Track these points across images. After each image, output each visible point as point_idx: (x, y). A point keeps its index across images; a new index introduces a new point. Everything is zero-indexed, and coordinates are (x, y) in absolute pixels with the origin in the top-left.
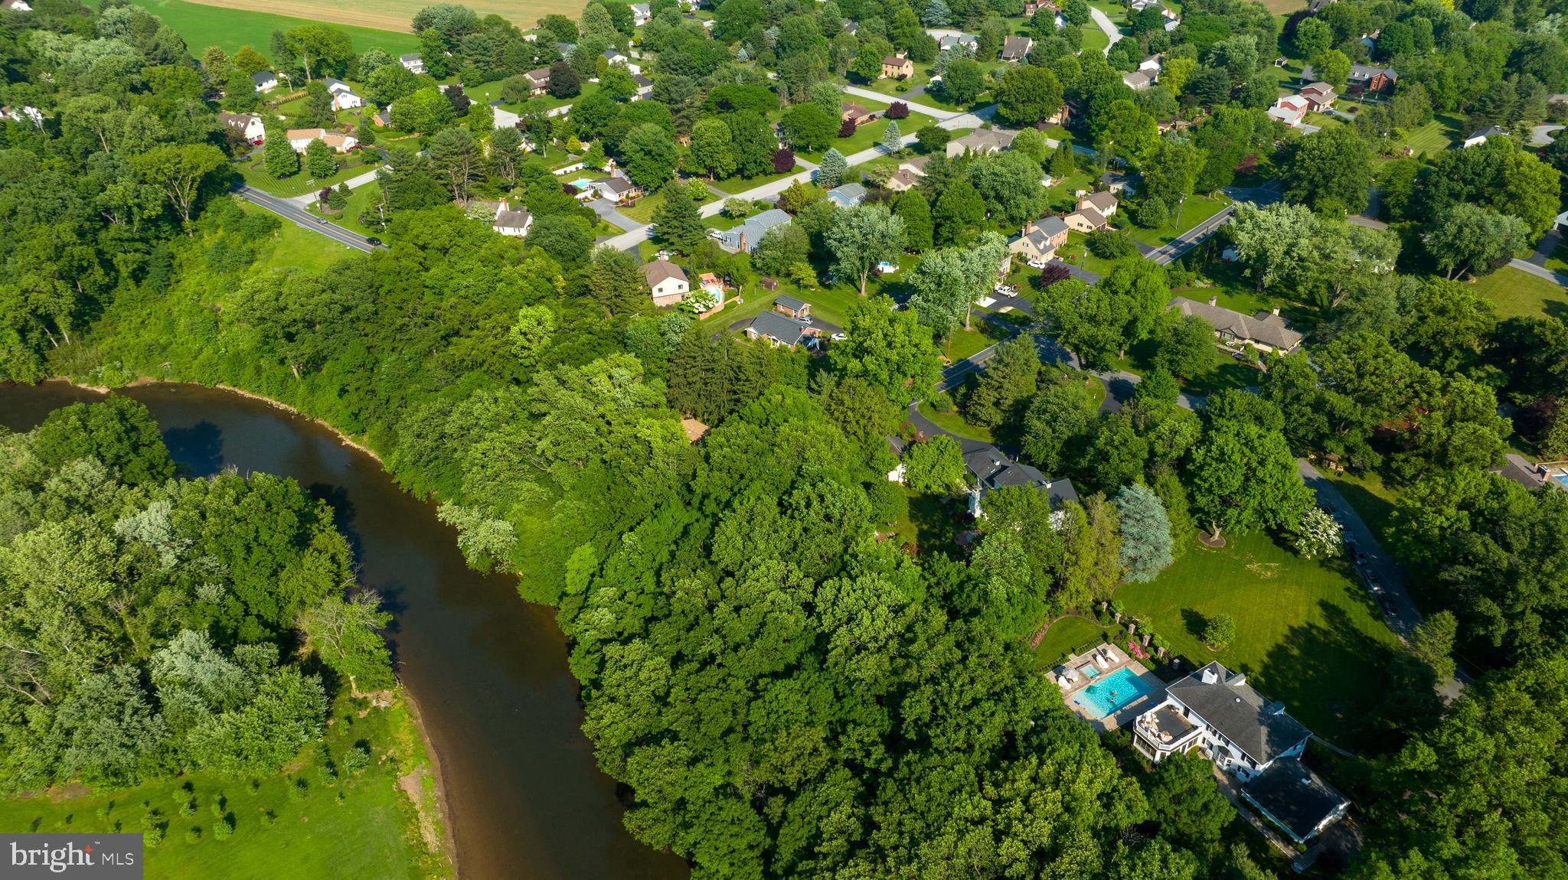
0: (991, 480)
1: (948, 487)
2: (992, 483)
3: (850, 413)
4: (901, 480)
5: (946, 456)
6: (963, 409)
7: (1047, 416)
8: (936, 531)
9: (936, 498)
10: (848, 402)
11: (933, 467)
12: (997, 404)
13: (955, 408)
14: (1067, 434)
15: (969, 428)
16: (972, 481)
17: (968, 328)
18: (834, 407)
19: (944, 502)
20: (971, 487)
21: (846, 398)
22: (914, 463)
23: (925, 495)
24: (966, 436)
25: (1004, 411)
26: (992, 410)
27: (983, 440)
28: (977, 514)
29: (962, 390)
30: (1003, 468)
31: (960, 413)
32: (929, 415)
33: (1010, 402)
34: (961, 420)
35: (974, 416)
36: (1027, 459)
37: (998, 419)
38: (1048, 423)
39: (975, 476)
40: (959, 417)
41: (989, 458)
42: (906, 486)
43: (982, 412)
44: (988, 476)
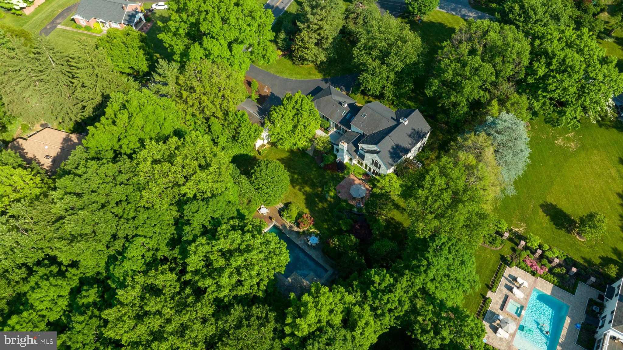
2: (348, 126)
3: (203, 98)
4: (266, 142)
6: (287, 53)
9: (303, 152)
10: (198, 88)
12: (319, 44)
13: (279, 53)
14: (400, 66)
15: (297, 69)
16: (327, 125)
18: (185, 94)
19: (312, 155)
21: (195, 84)
25: (326, 49)
26: (315, 50)
27: (313, 77)
28: (346, 160)
31: (285, 57)
33: (331, 40)
34: (287, 62)
35: (300, 57)
37: (322, 57)
39: (328, 120)
40: (285, 60)
41: (335, 103)
42: (272, 146)
43: (307, 54)
44: (340, 119)
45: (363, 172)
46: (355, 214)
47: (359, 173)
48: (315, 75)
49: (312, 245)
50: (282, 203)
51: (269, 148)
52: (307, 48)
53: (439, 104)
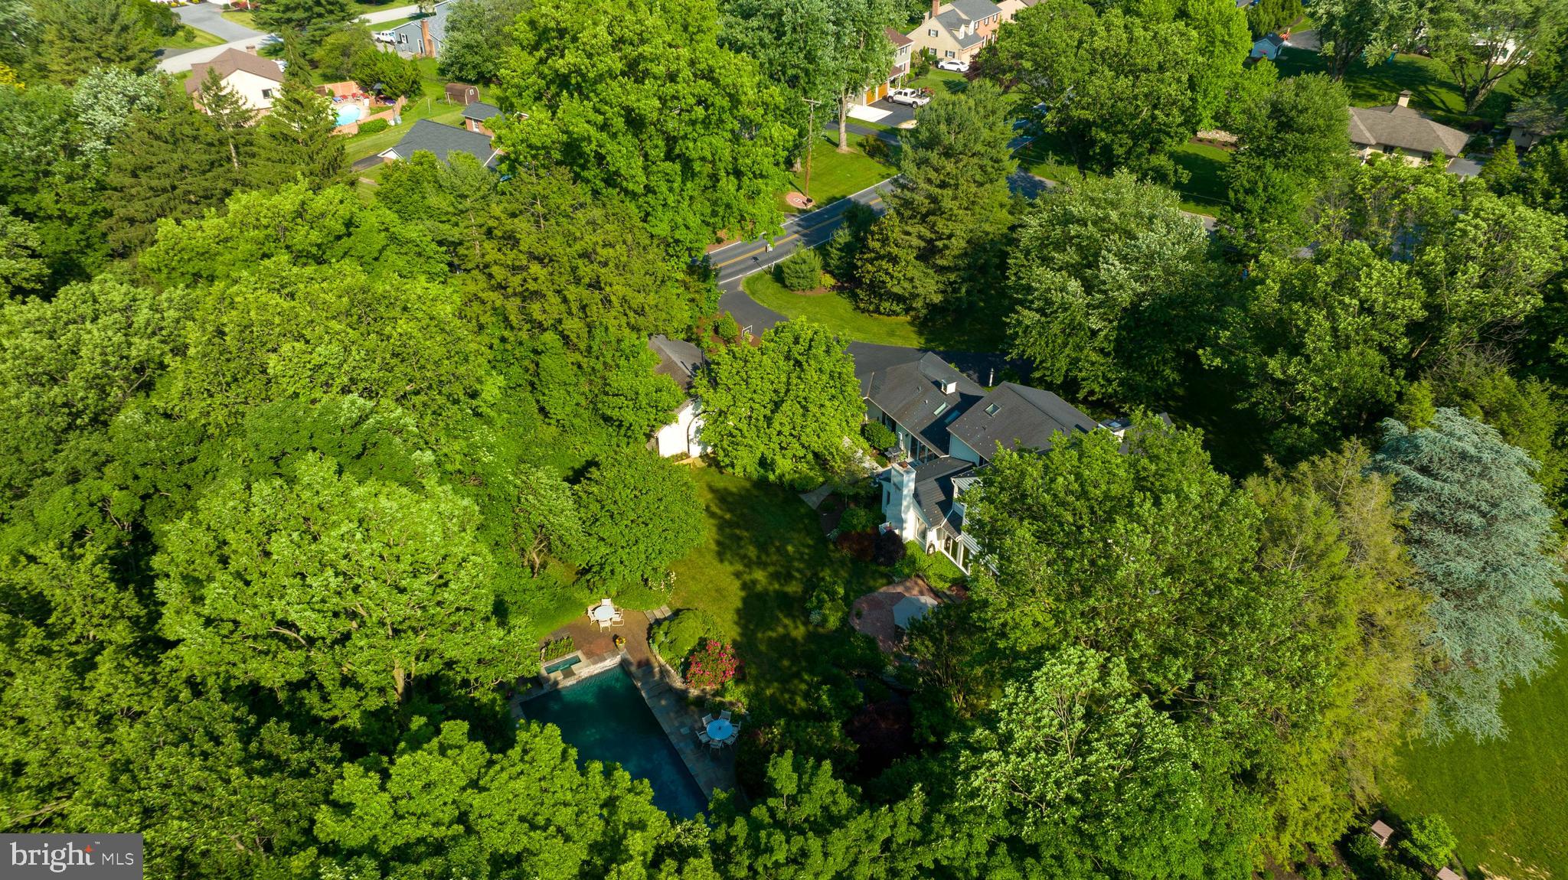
0: (938, 433)
1: (820, 460)
2: (943, 443)
4: (696, 451)
5: (811, 374)
6: (849, 281)
7: (1071, 256)
8: (793, 588)
9: (790, 492)
11: (777, 405)
12: (927, 253)
13: (829, 280)
15: (863, 319)
16: (886, 438)
17: (844, 148)
19: (813, 501)
20: (883, 455)
22: (720, 400)
23: (762, 484)
24: (857, 337)
25: (944, 270)
26: (916, 270)
27: (899, 343)
28: (909, 532)
29: (843, 236)
30: (966, 402)
31: (839, 289)
32: (770, 296)
33: (958, 244)
34: (843, 304)
35: (876, 289)
36: (1023, 372)
37: (929, 287)
38: (1075, 271)
39: (893, 427)
40: (838, 298)
41: (925, 381)
42: (710, 466)
43: (892, 277)
44: (927, 423)
45: (958, 575)
46: (884, 683)
47: (942, 578)
48: (904, 338)
49: (707, 744)
50: (669, 605)
51: (701, 469)
52: (894, 260)
53: (1240, 400)
